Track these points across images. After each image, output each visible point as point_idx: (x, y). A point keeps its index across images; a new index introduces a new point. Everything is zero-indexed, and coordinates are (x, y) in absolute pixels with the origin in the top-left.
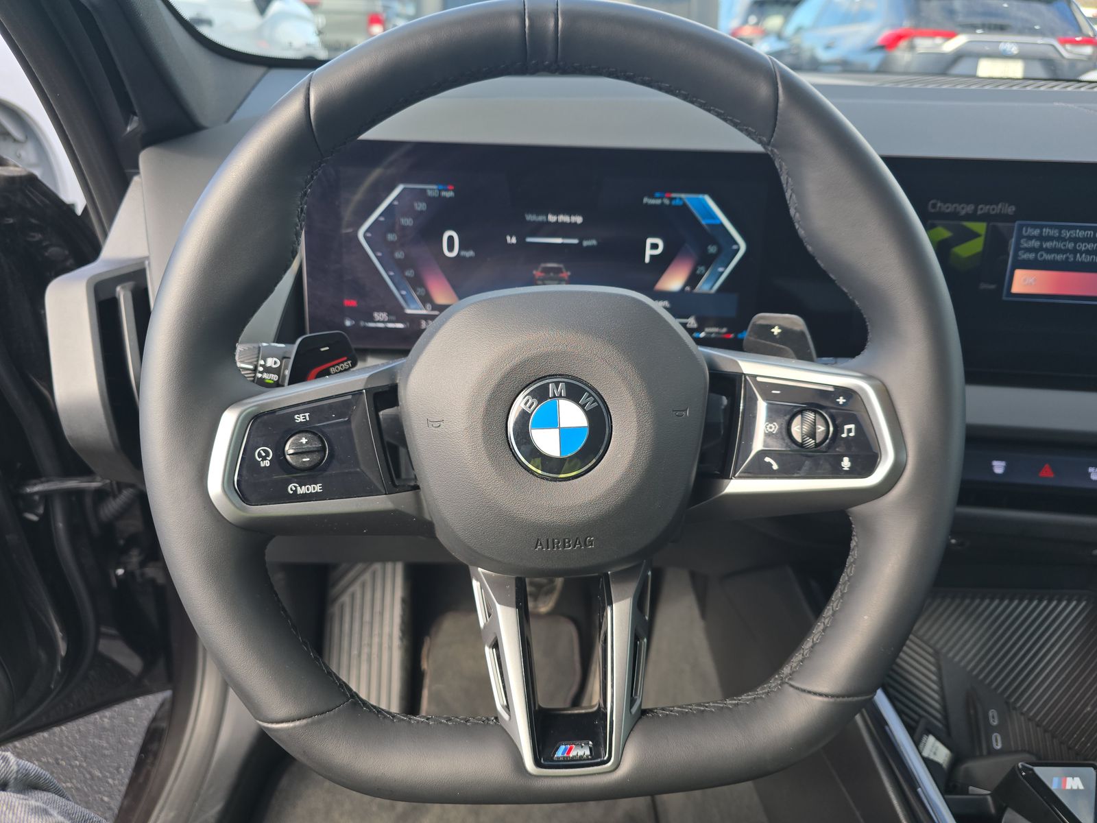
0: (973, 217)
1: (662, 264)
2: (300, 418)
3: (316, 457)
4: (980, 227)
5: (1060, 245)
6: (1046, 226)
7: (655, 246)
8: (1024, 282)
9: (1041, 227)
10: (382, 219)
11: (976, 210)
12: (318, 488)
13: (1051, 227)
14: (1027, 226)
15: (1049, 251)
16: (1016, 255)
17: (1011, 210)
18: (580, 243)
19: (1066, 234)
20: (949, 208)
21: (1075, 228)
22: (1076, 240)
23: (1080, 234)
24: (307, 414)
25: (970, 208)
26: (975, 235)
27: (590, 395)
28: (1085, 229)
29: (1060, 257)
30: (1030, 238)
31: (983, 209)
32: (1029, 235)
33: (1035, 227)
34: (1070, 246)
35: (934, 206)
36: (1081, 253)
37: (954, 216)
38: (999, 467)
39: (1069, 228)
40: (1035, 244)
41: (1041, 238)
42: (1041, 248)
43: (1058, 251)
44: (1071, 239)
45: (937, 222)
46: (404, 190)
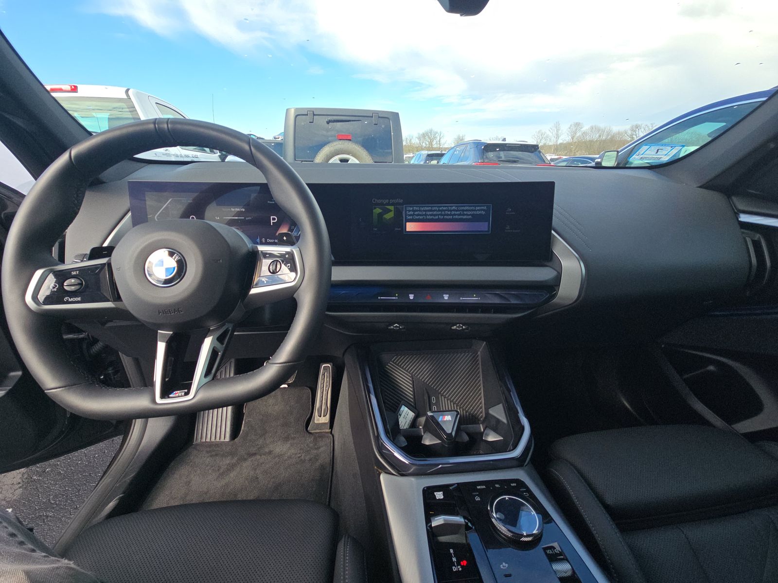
0: (388, 204)
1: (278, 225)
2: (74, 273)
3: (77, 287)
4: (392, 208)
5: (420, 213)
6: (414, 206)
7: (274, 219)
8: (411, 227)
9: (413, 207)
10: (164, 211)
11: (389, 202)
12: (79, 299)
13: (416, 207)
14: (408, 206)
15: (418, 215)
16: (406, 217)
17: (401, 201)
18: (245, 218)
19: (422, 209)
20: (380, 201)
21: (425, 207)
22: (425, 211)
23: (427, 209)
24: (78, 272)
25: (387, 201)
26: (390, 211)
27: (178, 255)
28: (428, 206)
29: (421, 217)
30: (410, 211)
31: (392, 201)
32: (409, 210)
33: (411, 207)
34: (424, 213)
35: (374, 201)
36: (428, 215)
37: (382, 204)
38: (411, 297)
39: (423, 207)
40: (411, 213)
41: (413, 211)
42: (414, 214)
43: (420, 215)
44: (424, 211)
45: (376, 207)
46: (172, 200)
